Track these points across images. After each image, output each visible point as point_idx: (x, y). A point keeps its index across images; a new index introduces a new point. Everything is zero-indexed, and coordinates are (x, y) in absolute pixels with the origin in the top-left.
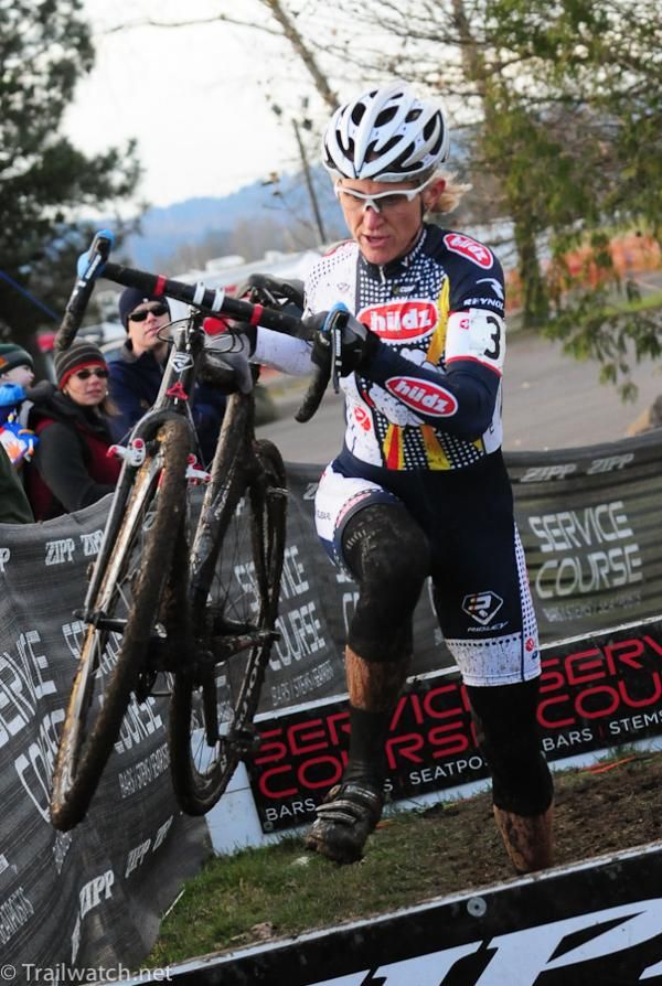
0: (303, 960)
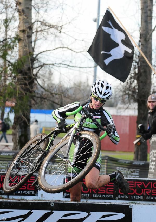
0: (20, 205)
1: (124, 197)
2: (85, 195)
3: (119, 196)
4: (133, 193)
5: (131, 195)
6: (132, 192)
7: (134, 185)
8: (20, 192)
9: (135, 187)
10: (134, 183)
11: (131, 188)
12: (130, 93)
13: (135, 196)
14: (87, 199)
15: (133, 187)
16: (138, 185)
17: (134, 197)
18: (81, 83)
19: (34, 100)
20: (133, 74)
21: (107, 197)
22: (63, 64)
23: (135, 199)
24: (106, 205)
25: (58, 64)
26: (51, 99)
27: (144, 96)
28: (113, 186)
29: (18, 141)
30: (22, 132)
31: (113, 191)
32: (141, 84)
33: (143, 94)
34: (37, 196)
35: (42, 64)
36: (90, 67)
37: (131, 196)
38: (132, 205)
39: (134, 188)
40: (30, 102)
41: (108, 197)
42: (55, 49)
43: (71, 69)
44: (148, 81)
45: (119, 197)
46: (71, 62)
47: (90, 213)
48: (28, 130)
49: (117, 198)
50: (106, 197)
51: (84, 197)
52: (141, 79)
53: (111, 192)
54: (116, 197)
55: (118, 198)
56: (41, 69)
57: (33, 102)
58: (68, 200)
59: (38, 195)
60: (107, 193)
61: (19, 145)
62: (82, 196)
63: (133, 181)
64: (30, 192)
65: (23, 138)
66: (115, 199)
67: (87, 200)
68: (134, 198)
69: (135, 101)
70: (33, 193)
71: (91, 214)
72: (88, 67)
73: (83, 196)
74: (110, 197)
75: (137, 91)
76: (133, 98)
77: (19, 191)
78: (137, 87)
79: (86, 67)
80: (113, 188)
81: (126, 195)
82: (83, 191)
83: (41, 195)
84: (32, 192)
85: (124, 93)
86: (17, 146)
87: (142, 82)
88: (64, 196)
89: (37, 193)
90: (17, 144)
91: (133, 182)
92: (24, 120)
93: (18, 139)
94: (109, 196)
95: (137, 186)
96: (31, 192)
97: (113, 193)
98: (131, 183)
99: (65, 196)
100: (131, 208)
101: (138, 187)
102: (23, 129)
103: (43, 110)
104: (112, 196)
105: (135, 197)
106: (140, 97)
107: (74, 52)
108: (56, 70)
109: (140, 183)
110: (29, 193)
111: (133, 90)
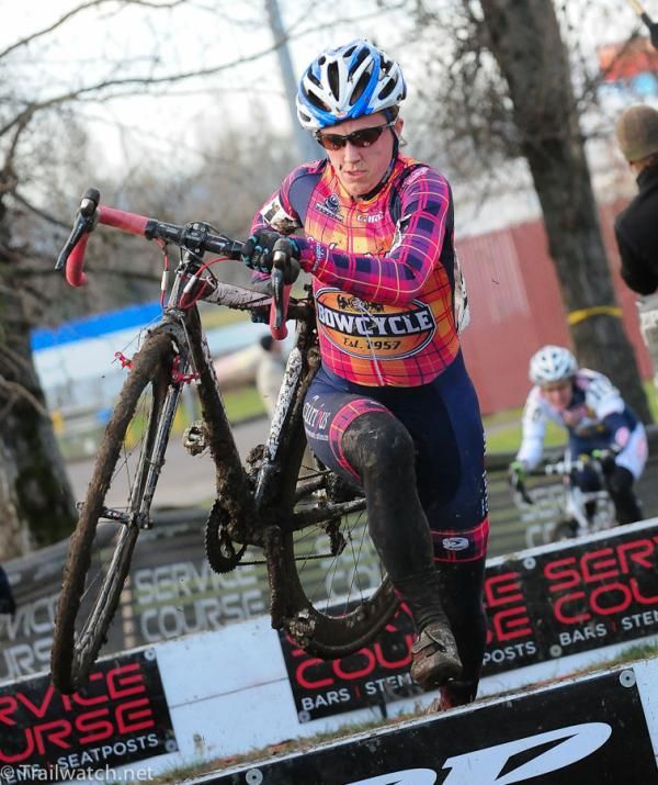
1: (587, 634)
2: (400, 677)
3: (561, 635)
4: (625, 605)
5: (617, 618)
6: (620, 597)
7: (618, 566)
8: (91, 755)
9: (625, 571)
10: (615, 555)
11: (609, 581)
12: (477, 120)
13: (636, 617)
14: (416, 693)
15: (616, 573)
16: (638, 558)
17: (633, 621)
18: (233, 138)
19: (30, 290)
20: (465, 28)
21: (505, 660)
22: (119, 82)
23: (640, 628)
24: (510, 705)
25: (100, 87)
26: (113, 263)
27: (548, 118)
28: (519, 597)
29: (12, 509)
30: (18, 459)
31: (526, 620)
32: (515, 67)
33: (540, 109)
34: (177, 750)
35: (22, 109)
36: (253, 58)
37: (622, 618)
38: (632, 670)
39: (624, 580)
40: (18, 303)
41: (514, 654)
42: (62, 21)
43: (164, 93)
44: (547, 43)
45: (562, 640)
46: (157, 60)
47: (445, 766)
48: (45, 441)
49: (555, 650)
50: (503, 657)
51: (400, 688)
52: (505, 42)
53: (517, 628)
54: (549, 647)
55: (563, 647)
56: (22, 137)
57: (29, 301)
58: (327, 725)
59: (180, 748)
60: (502, 637)
61: (26, 524)
62: (390, 690)
63: (609, 546)
64: (138, 743)
65: (33, 488)
66: (548, 657)
67: (417, 699)
68: (638, 624)
69: (511, 154)
70: (154, 741)
71: (449, 769)
72: (242, 60)
73: (390, 685)
74: (521, 653)
75: (508, 104)
76: (497, 140)
77: (85, 754)
78: (502, 86)
79: (232, 65)
80: (524, 609)
81: (596, 624)
82: (384, 663)
83: (192, 739)
84: (146, 742)
85: (451, 133)
86: (15, 532)
87: (518, 56)
88: (301, 714)
89: (173, 738)
90: (15, 522)
91: (609, 551)
92: (15, 397)
93: (12, 500)
94: (516, 651)
95: (631, 565)
96: (141, 739)
97: (529, 631)
98: (603, 558)
99: (310, 712)
100: (633, 683)
101: (642, 568)
102: (23, 445)
103: (94, 317)
104: (527, 647)
105: (641, 619)
106: (533, 131)
107: (156, 6)
108: (95, 118)
109: (641, 549)
110: (135, 747)
111: (488, 104)
